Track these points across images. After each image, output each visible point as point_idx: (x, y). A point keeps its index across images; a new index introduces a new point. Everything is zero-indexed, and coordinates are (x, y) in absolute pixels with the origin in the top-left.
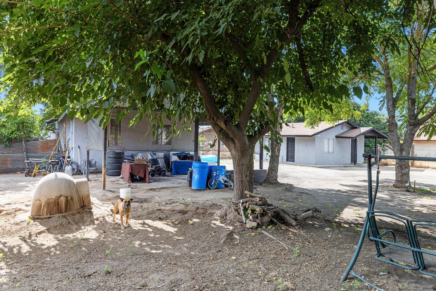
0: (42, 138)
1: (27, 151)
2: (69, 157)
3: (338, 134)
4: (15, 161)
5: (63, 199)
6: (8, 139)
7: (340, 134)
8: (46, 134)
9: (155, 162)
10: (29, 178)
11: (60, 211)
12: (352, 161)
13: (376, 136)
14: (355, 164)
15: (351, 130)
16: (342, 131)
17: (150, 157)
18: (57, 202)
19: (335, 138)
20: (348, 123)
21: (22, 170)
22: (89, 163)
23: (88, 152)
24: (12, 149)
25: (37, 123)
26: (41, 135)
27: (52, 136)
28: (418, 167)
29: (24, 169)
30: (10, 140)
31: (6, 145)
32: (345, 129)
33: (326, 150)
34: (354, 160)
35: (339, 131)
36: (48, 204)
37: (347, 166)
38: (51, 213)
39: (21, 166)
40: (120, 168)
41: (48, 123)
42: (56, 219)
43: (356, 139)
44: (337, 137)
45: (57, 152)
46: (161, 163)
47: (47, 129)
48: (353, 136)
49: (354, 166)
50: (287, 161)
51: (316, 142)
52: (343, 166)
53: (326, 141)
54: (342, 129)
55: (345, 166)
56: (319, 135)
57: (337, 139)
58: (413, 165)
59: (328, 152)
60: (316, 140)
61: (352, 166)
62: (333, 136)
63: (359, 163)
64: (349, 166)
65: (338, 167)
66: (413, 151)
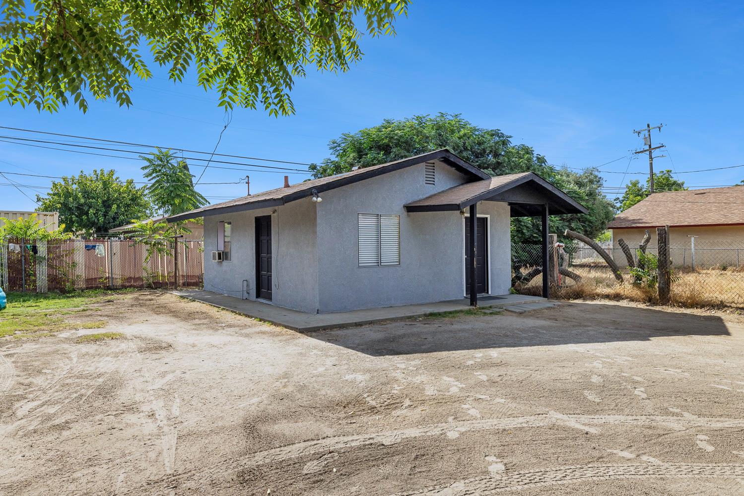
3: (416, 198)
7: (420, 201)
13: (543, 206)
14: (473, 301)
15: (465, 186)
16: (431, 190)
19: (404, 213)
20: (447, 162)
28: (685, 305)
32: (442, 183)
33: (367, 256)
35: (419, 188)
37: (438, 315)
43: (471, 212)
44: (410, 209)
48: (458, 202)
49: (469, 312)
50: (258, 296)
51: (319, 229)
52: (425, 315)
53: (366, 223)
54: (431, 182)
55: (431, 314)
56: (319, 199)
57: (411, 213)
58: (665, 297)
59: (379, 263)
60: (319, 221)
61: (461, 311)
62: (398, 206)
63: (496, 294)
64: (450, 313)
65: (402, 319)
66: (664, 251)
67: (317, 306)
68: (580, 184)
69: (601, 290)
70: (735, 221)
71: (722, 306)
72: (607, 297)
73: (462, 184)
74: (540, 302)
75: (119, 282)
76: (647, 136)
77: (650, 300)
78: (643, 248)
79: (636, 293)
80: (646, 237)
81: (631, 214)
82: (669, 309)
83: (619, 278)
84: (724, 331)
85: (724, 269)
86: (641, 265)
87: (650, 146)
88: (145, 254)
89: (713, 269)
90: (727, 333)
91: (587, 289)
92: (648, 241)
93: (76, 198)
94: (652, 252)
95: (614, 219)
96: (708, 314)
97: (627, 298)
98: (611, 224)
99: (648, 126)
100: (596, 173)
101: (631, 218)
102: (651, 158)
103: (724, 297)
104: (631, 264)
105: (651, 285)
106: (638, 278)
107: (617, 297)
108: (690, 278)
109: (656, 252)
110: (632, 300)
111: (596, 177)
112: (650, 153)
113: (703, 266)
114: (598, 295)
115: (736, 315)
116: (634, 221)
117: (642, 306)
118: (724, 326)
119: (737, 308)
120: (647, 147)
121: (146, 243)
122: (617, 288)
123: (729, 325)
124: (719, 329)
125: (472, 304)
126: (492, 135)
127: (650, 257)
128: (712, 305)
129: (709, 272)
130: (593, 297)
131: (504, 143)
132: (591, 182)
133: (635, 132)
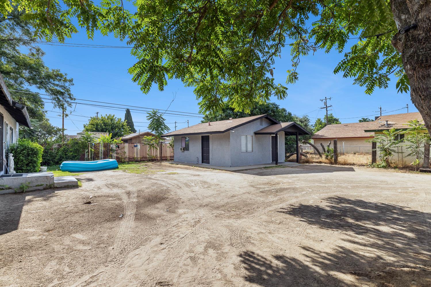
3: (257, 130)
7: (259, 131)
12: (273, 160)
13: (296, 132)
14: (277, 163)
15: (271, 126)
16: (262, 127)
19: (254, 135)
20: (267, 118)
28: (342, 164)
32: (265, 125)
33: (243, 149)
34: (275, 158)
35: (258, 127)
37: (267, 167)
43: (276, 135)
44: (256, 133)
48: (274, 132)
49: (276, 167)
50: (202, 162)
51: (231, 140)
52: (264, 167)
53: (243, 139)
54: (261, 124)
55: (265, 167)
56: (234, 131)
57: (256, 135)
58: (336, 162)
59: (247, 151)
60: (231, 138)
61: (273, 166)
62: (252, 133)
63: (280, 162)
64: (271, 167)
65: (257, 168)
66: (335, 147)
67: (230, 165)
68: (302, 122)
69: (314, 160)
70: (358, 136)
71: (354, 164)
72: (317, 162)
73: (271, 125)
74: (296, 164)
75: (139, 159)
76: (325, 102)
77: (331, 163)
78: (329, 146)
79: (327, 161)
80: (329, 142)
81: (320, 133)
82: (337, 166)
83: (321, 156)
84: (354, 171)
85: (355, 154)
86: (328, 152)
87: (326, 106)
88: (148, 149)
89: (351, 154)
90: (355, 171)
91: (311, 160)
92: (330, 144)
93: (101, 126)
94: (332, 147)
95: (314, 135)
96: (350, 167)
97: (324, 163)
98: (313, 137)
99: (326, 98)
100: (307, 117)
101: (320, 135)
102: (327, 110)
103: (355, 162)
104: (325, 151)
105: (331, 158)
106: (327, 156)
107: (320, 162)
108: (343, 157)
109: (333, 148)
110: (325, 163)
111: (307, 119)
112: (327, 108)
113: (347, 153)
114: (314, 162)
115: (358, 167)
116: (321, 136)
117: (329, 165)
118: (354, 169)
119: (358, 165)
120: (325, 106)
121: (148, 144)
122: (320, 160)
123: (355, 169)
124: (352, 170)
125: (276, 164)
126: (272, 105)
127: (331, 149)
128: (351, 164)
129: (349, 155)
130: (312, 162)
131: (277, 108)
132: (306, 120)
133: (320, 100)
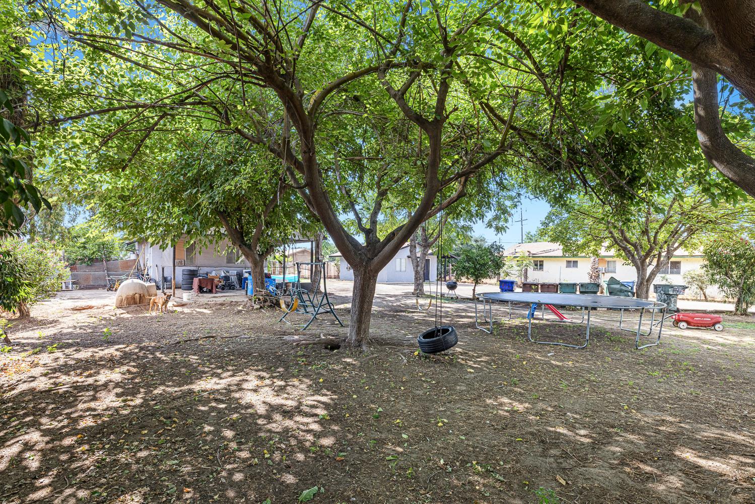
0: (122, 259)
1: (108, 270)
2: (148, 275)
4: (96, 279)
5: (137, 296)
6: (90, 259)
8: (126, 255)
9: (227, 278)
10: (110, 292)
11: (135, 303)
17: (223, 274)
18: (133, 298)
21: (104, 287)
22: (165, 279)
23: (163, 269)
24: (93, 268)
25: (116, 246)
26: (121, 256)
27: (133, 257)
29: (105, 286)
30: (91, 260)
31: (88, 265)
36: (127, 298)
38: (129, 304)
39: (103, 283)
40: (192, 283)
41: (128, 244)
42: (133, 308)
44: (408, 257)
45: (136, 270)
46: (234, 279)
47: (127, 250)
59: (401, 271)
63: (432, 281)
